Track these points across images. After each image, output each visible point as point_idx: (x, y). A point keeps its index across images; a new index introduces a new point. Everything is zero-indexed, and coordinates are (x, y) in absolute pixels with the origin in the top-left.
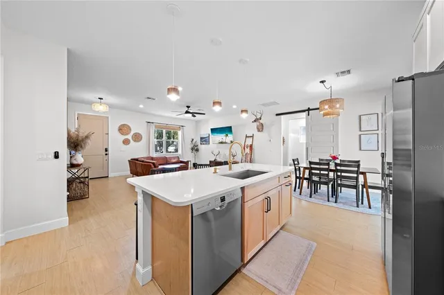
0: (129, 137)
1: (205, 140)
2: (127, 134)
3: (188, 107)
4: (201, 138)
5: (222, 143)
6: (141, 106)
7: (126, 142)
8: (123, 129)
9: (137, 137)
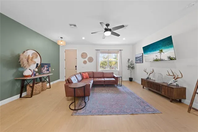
0: (86, 60)
1: (140, 60)
2: (85, 58)
3: (107, 25)
4: (136, 58)
5: (157, 60)
6: (83, 38)
7: (85, 62)
8: (84, 55)
9: (91, 60)
